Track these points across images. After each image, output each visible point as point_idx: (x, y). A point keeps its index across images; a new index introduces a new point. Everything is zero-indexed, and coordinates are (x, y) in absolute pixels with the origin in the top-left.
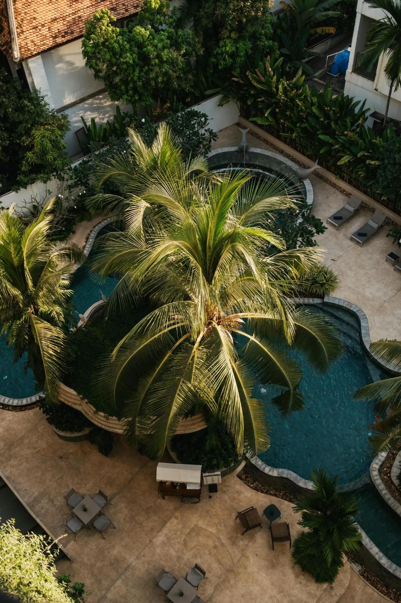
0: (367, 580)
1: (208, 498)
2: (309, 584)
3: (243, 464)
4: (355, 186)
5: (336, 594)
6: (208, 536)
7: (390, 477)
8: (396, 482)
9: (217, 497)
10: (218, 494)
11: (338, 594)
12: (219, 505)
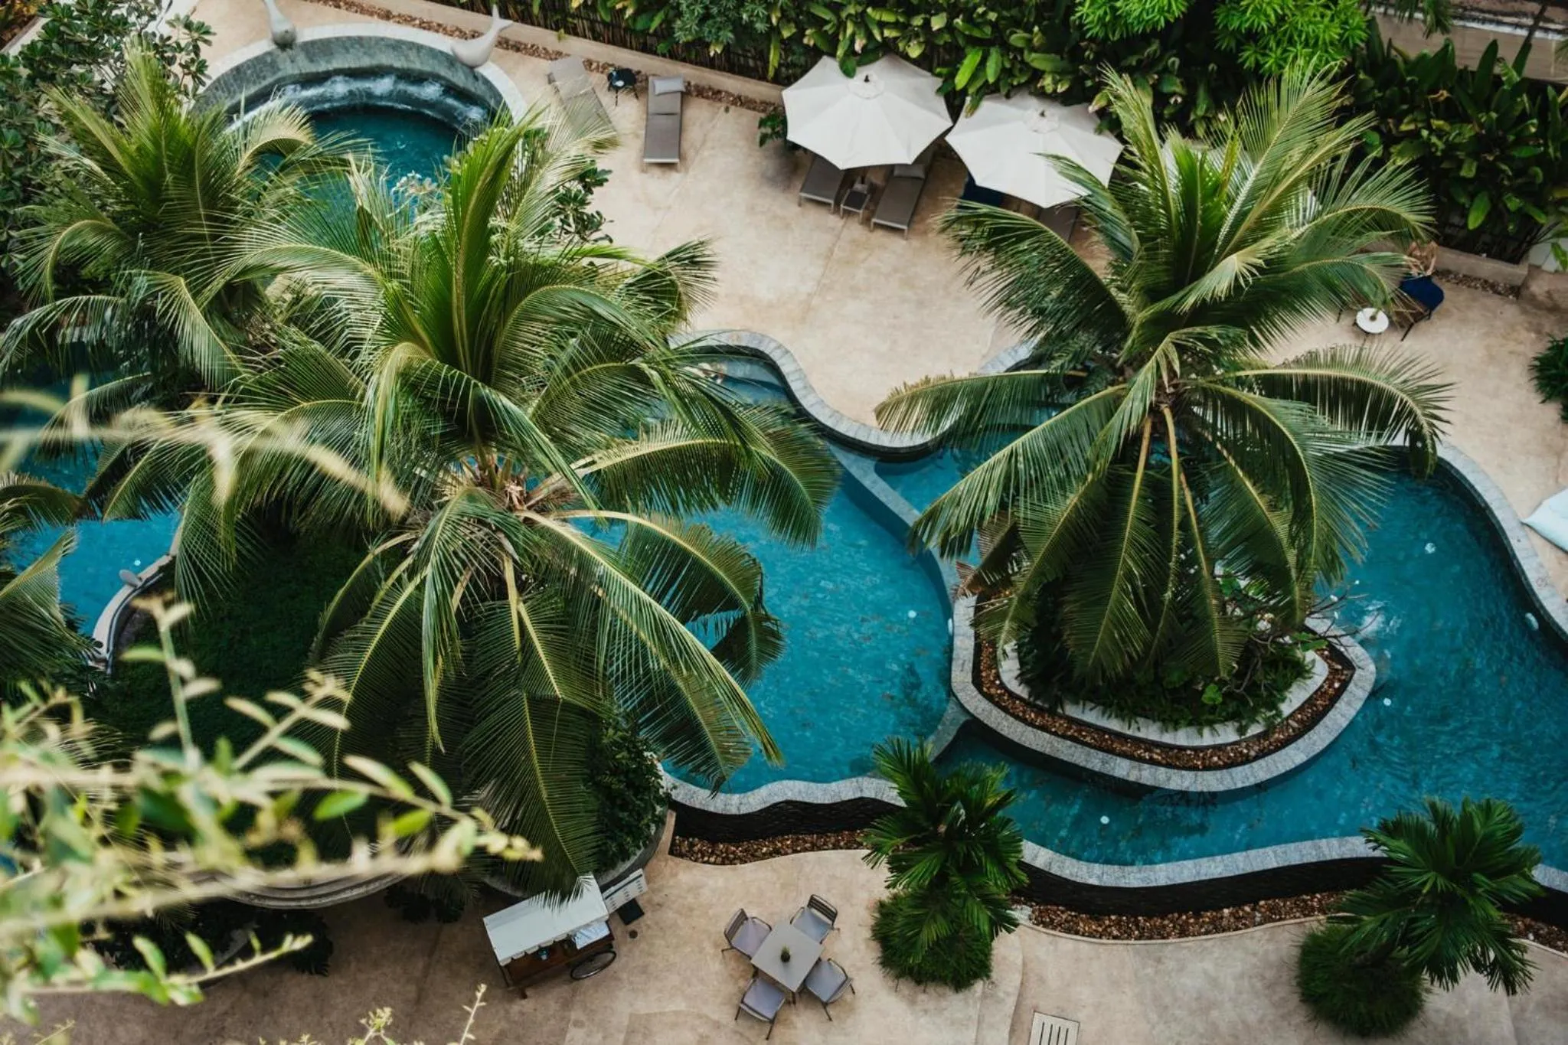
0: (1054, 928)
1: (629, 939)
2: (944, 1004)
3: (671, 820)
4: (612, 42)
5: (1008, 994)
6: (674, 1025)
7: (1002, 686)
8: (1022, 691)
9: (649, 927)
10: (648, 918)
11: (1010, 990)
12: (663, 943)
